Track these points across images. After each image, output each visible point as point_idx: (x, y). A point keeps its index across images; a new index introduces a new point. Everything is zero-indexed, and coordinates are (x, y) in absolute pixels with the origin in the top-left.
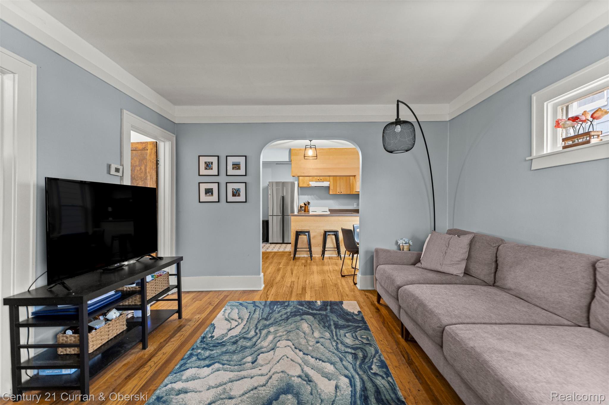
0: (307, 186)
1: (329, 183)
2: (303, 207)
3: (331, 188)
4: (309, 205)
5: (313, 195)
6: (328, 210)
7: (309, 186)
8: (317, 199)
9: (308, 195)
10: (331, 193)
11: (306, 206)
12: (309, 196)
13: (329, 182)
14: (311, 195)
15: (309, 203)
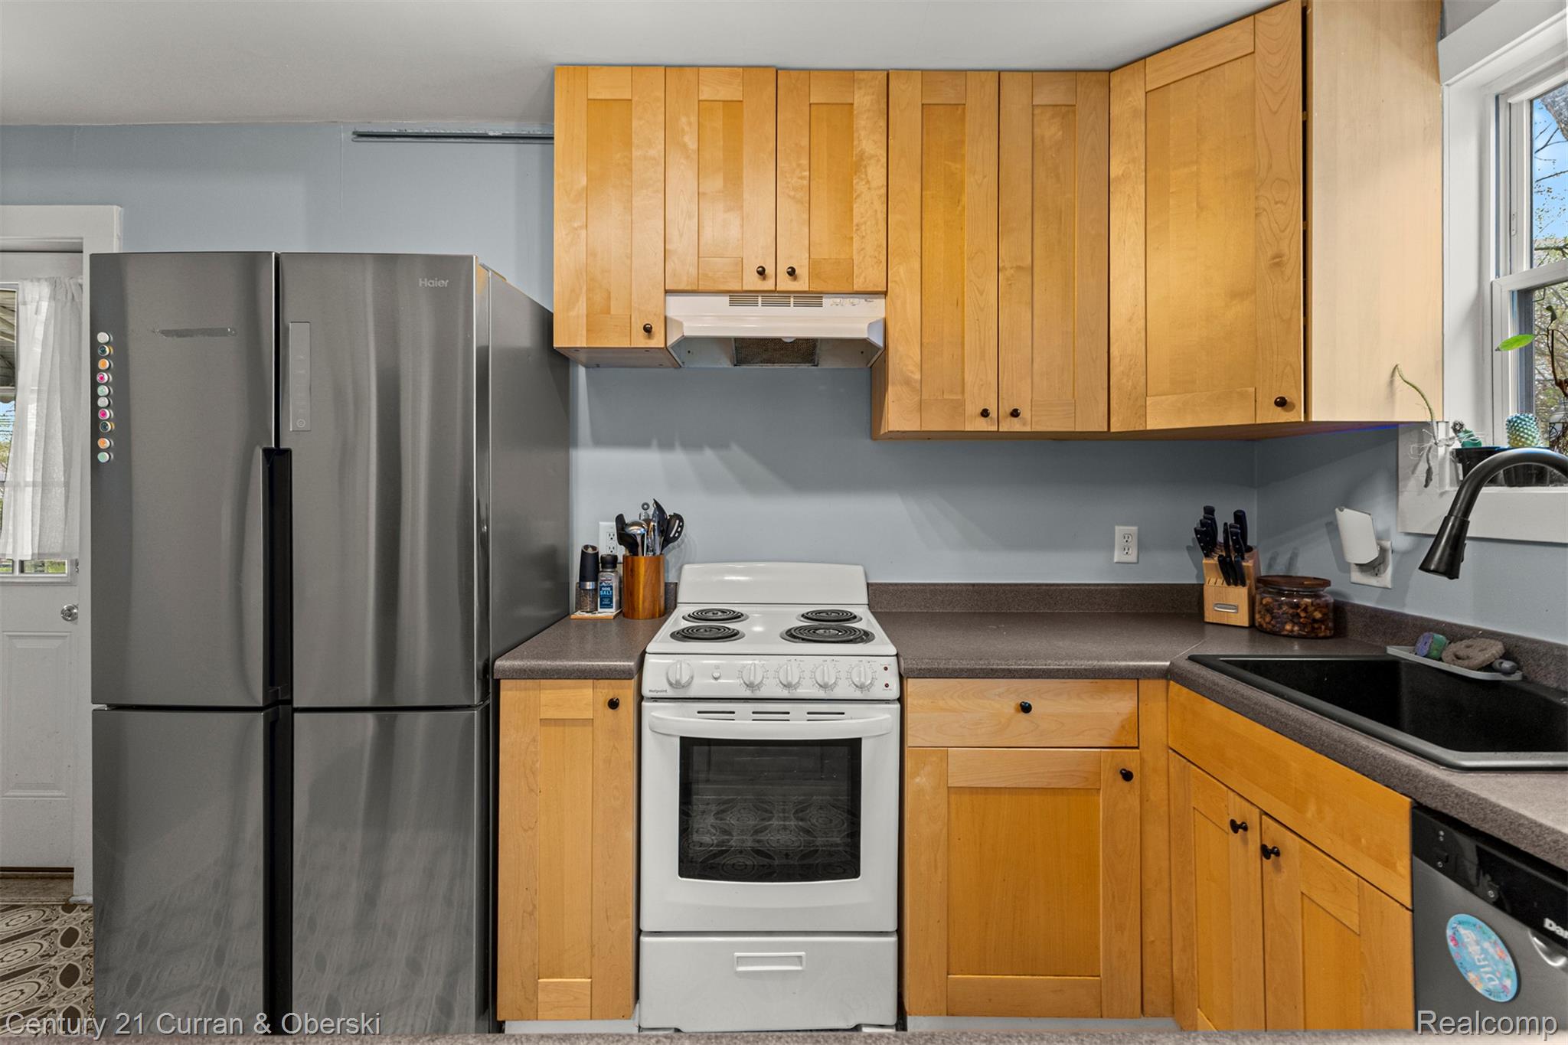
0: (640, 341)
1: (877, 309)
2: (612, 562)
3: (904, 360)
4: (667, 541)
5: (719, 444)
6: (856, 601)
7: (657, 342)
8: (749, 485)
9: (666, 445)
10: (898, 416)
11: (643, 562)
12: (679, 458)
13: (880, 303)
14: (691, 444)
15: (667, 527)
